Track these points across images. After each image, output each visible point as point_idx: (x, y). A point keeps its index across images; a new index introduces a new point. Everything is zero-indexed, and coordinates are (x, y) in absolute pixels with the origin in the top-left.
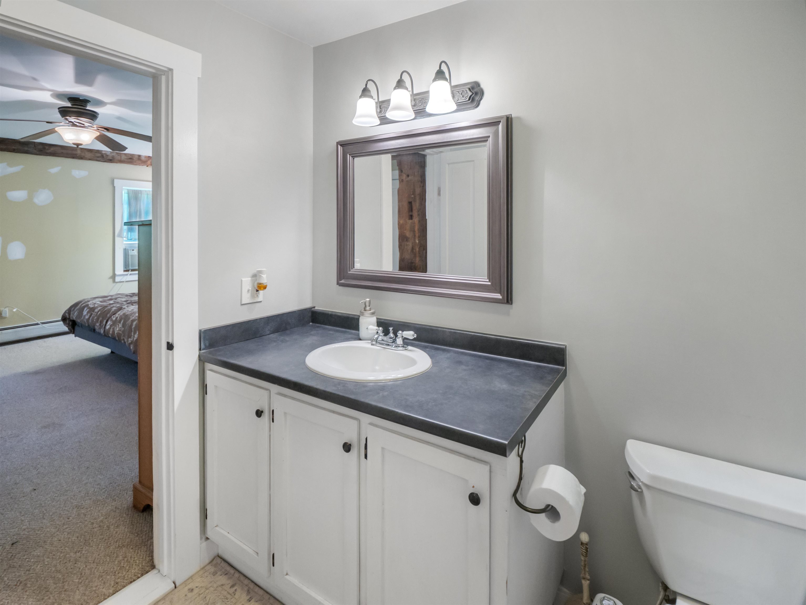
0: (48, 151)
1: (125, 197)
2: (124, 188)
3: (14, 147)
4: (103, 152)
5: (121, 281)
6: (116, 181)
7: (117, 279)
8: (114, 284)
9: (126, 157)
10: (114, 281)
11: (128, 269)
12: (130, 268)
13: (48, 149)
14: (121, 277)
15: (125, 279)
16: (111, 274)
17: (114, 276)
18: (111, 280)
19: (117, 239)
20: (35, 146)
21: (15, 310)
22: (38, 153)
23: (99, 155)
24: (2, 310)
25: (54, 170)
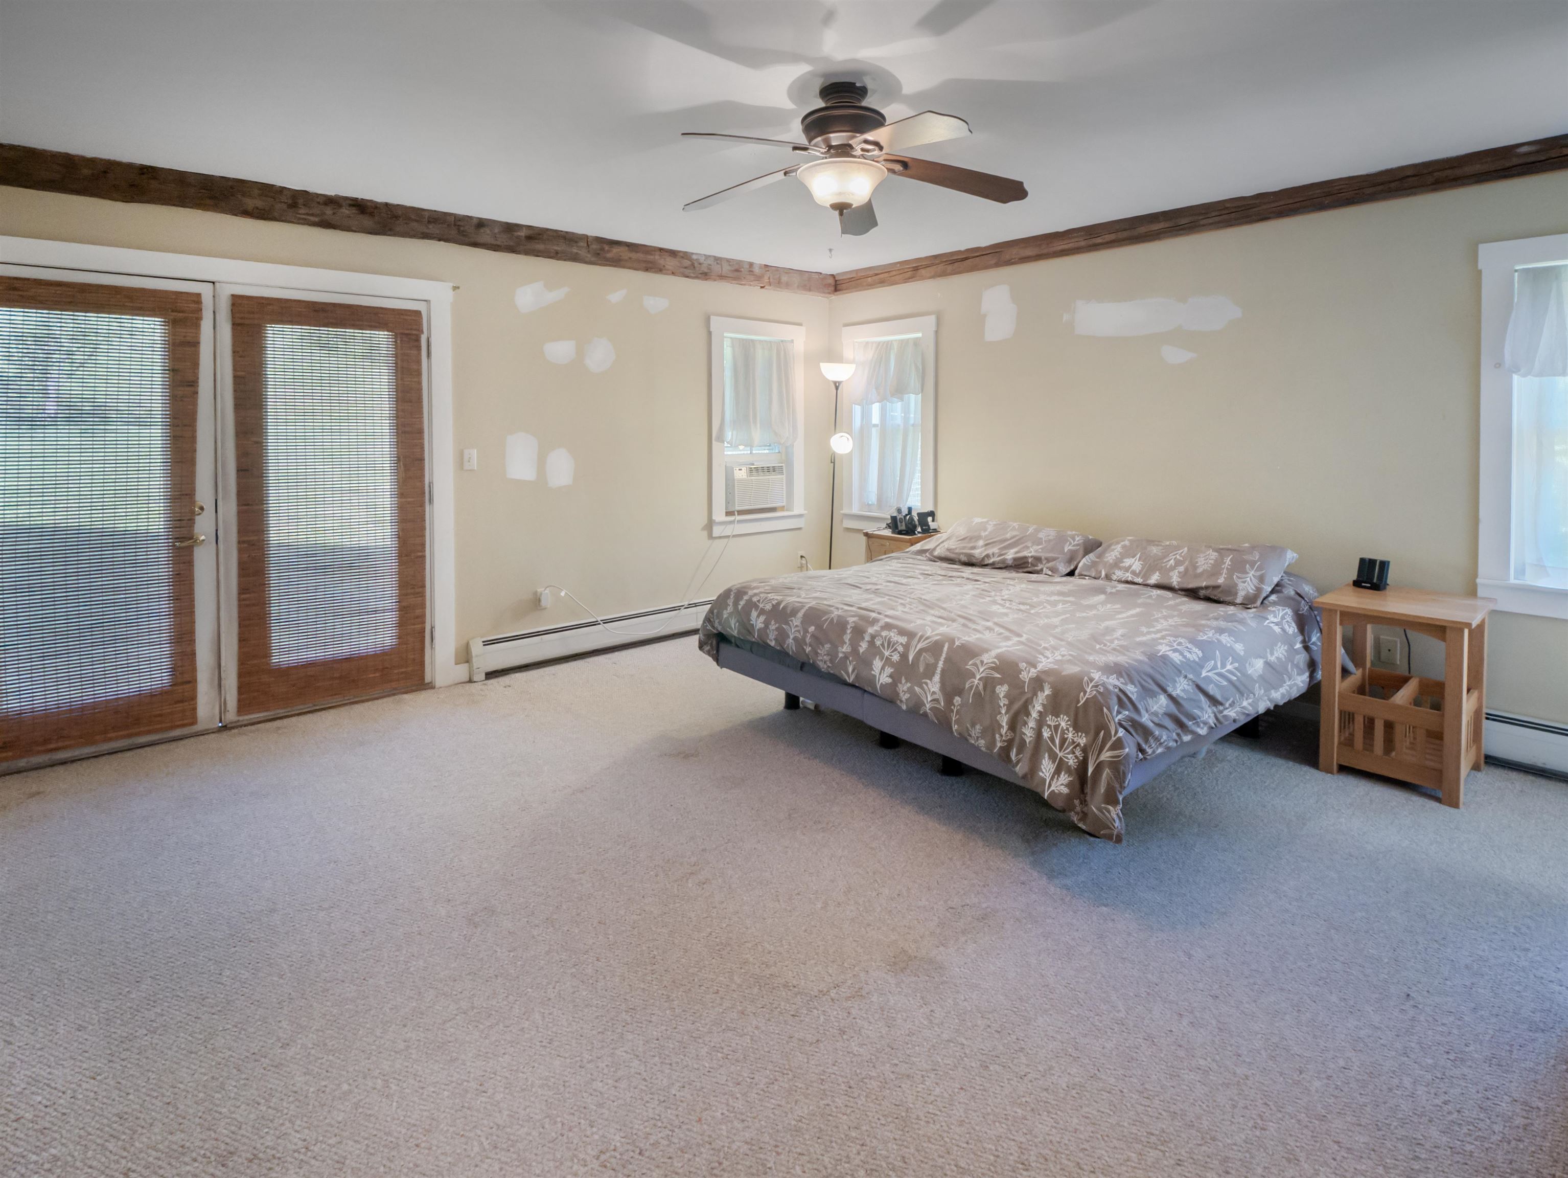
0: (609, 255)
1: (728, 352)
2: (725, 334)
3: (556, 248)
4: (694, 257)
5: (723, 535)
6: (714, 320)
7: (717, 531)
8: (711, 541)
9: (729, 268)
10: (710, 536)
11: (731, 509)
12: (737, 508)
13: (608, 251)
14: (722, 527)
15: (728, 530)
16: (704, 521)
17: (710, 525)
18: (705, 533)
19: (715, 444)
20: (588, 245)
21: (563, 594)
22: (593, 259)
23: (687, 263)
24: (541, 594)
25: (616, 297)
